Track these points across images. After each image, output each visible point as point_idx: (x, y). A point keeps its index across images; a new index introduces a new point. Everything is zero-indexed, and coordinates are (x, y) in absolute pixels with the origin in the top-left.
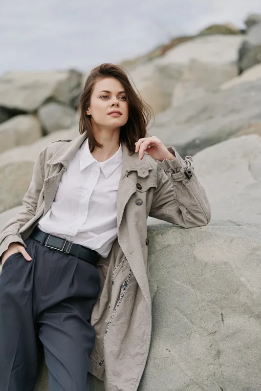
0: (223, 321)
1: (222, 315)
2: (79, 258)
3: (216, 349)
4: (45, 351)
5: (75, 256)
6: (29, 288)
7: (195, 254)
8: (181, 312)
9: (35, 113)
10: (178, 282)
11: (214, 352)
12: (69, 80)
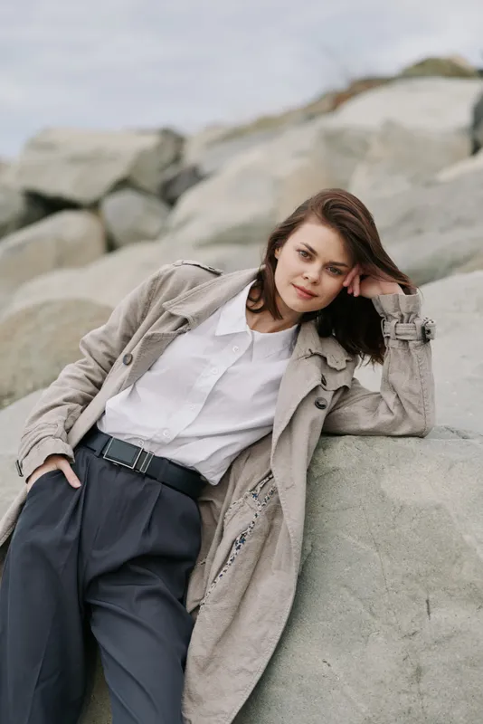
0: (429, 613)
1: (427, 602)
2: (163, 483)
3: (415, 664)
4: (104, 656)
5: (155, 479)
6: (72, 535)
7: (382, 487)
8: (354, 593)
9: (94, 207)
10: (350, 538)
11: (410, 671)
12: (159, 148)
